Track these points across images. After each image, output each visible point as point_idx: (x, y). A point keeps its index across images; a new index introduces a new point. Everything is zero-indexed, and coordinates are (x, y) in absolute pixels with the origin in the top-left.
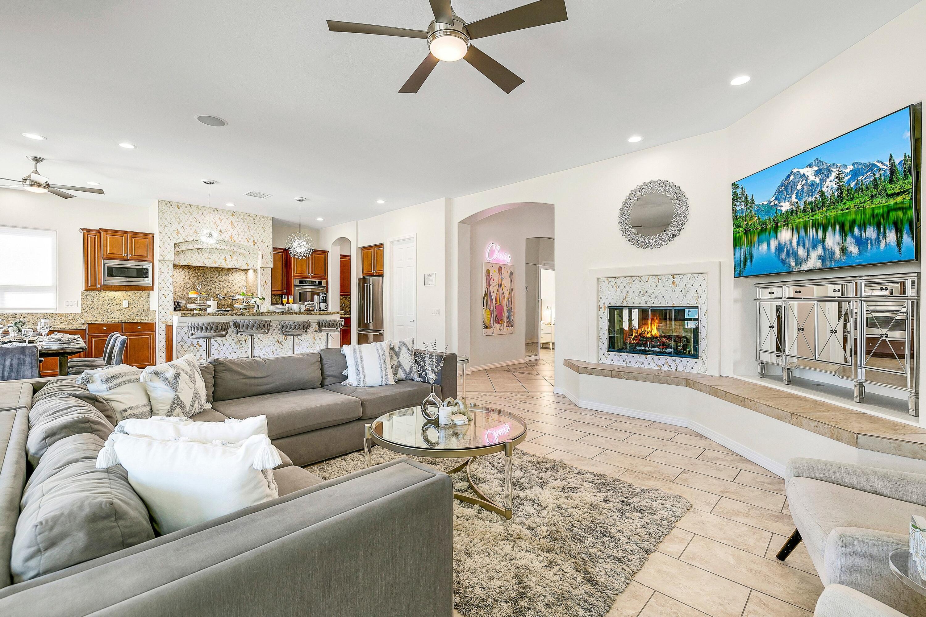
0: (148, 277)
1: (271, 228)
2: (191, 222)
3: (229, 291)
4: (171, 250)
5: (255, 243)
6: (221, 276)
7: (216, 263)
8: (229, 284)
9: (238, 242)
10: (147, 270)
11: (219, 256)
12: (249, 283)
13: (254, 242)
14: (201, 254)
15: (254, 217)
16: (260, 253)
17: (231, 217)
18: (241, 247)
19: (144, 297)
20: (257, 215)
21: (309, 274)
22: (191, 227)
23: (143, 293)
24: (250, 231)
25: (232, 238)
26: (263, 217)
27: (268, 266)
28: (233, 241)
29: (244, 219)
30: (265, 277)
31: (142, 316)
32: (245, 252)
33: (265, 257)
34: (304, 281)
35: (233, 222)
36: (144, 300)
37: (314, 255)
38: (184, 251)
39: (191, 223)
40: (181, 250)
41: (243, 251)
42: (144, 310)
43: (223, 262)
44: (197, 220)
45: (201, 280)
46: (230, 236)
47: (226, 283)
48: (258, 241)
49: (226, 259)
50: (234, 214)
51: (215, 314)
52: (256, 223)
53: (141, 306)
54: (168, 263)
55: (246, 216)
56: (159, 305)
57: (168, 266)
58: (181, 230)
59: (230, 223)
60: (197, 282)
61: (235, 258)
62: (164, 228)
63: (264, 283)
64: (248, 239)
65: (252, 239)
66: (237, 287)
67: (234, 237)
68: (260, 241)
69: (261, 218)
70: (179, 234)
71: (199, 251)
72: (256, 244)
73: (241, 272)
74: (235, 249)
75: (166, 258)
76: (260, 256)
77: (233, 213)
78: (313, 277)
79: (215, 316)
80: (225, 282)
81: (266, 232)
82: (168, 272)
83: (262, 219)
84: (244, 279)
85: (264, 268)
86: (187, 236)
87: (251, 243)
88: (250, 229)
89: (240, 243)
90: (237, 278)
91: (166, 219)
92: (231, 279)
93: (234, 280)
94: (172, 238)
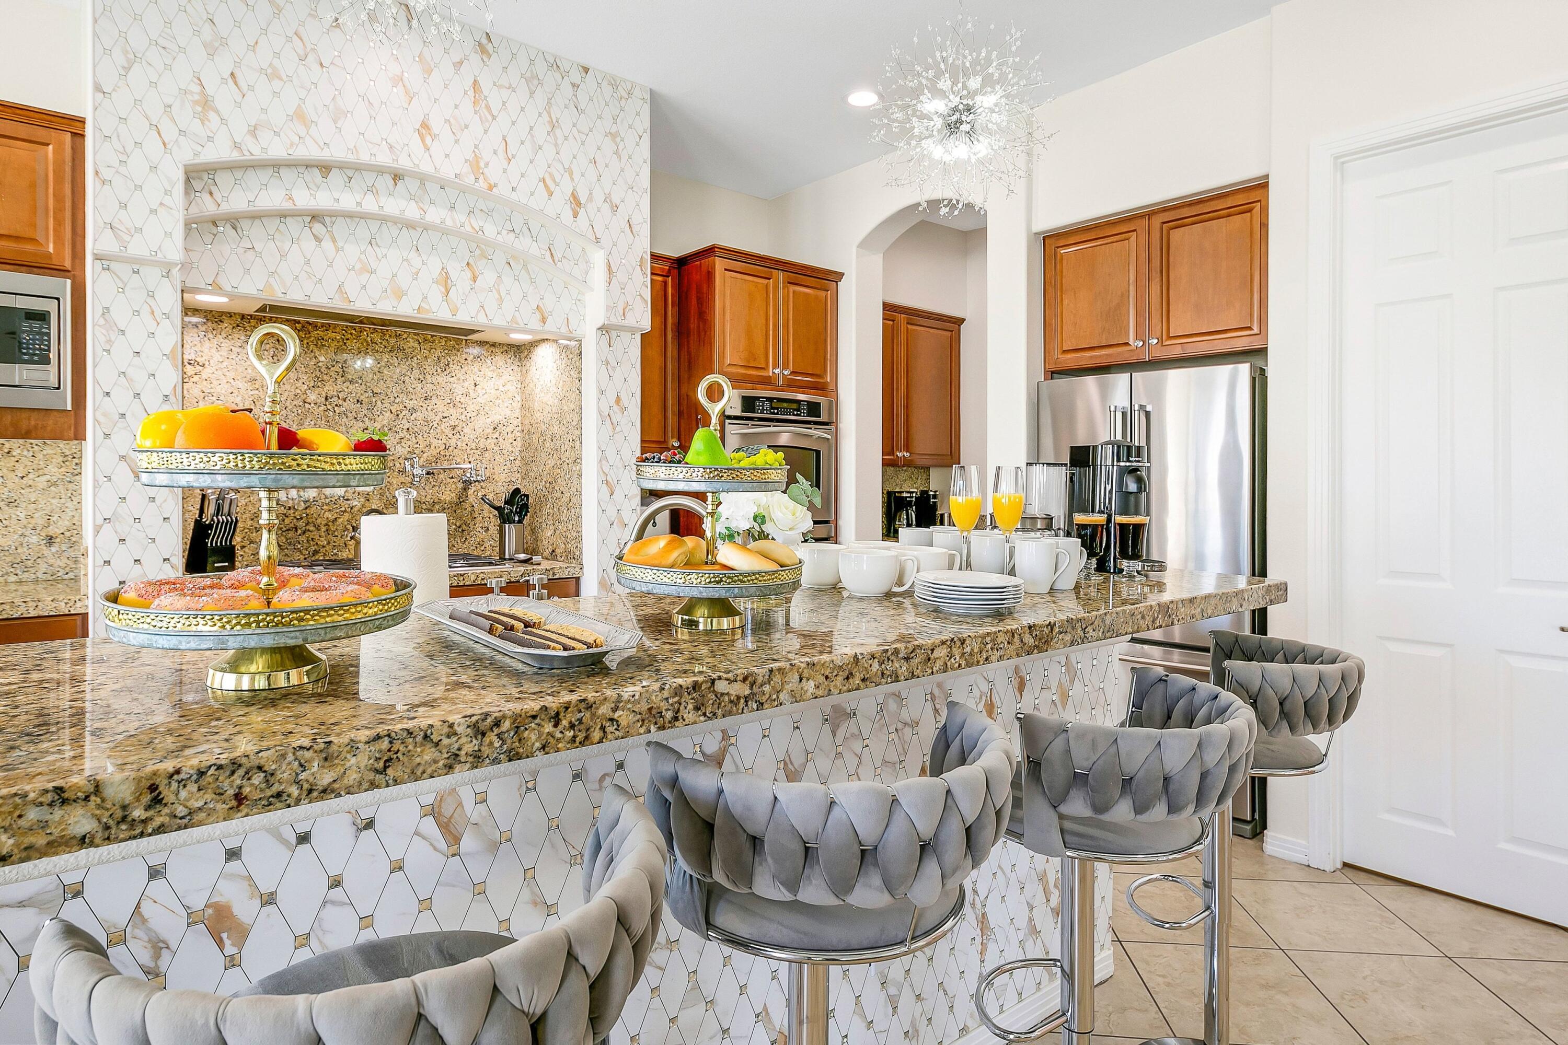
0: (46, 361)
1: (646, 139)
2: (277, 55)
3: (453, 442)
4: (167, 200)
5: (579, 204)
6: (416, 372)
7: (400, 294)
8: (452, 411)
9: (503, 190)
10: (42, 317)
11: (416, 261)
12: (536, 406)
13: (576, 202)
14: (327, 244)
15: (576, 76)
16: (598, 258)
17: (475, 58)
18: (518, 225)
19: (52, 469)
20: (586, 70)
21: (777, 371)
22: (277, 85)
23: (48, 450)
24: (556, 145)
25: (475, 165)
26: (614, 85)
27: (630, 321)
28: (482, 184)
29: (532, 80)
30: (618, 375)
31: (43, 567)
32: (534, 250)
33: (621, 276)
34: (758, 398)
35: (486, 85)
36: (55, 484)
37: (793, 288)
38: (245, 224)
39: (276, 62)
40: (225, 208)
41: (524, 243)
42: (50, 540)
43: (436, 294)
44: (309, 46)
45: (329, 388)
46: (471, 156)
47: (440, 407)
48: (590, 198)
49: (445, 281)
50: (489, 47)
51: (479, 732)
52: (582, 106)
53: (39, 520)
54: (152, 275)
55: (540, 67)
56: (100, 521)
57: (151, 294)
58: (224, 96)
59: (471, 93)
60: (312, 397)
61: (488, 277)
62: (127, 69)
63: (612, 403)
64: (549, 182)
65: (566, 188)
66: (482, 423)
67: (487, 164)
68: (599, 197)
69: (604, 84)
70: (212, 115)
71: (318, 228)
72: (582, 212)
73: (500, 359)
74: (490, 231)
75: (137, 248)
76: (598, 275)
77: (484, 41)
78: (791, 385)
79: (477, 759)
80: (434, 400)
81: (625, 158)
82: (152, 327)
83: (607, 90)
84: (512, 388)
85: (613, 334)
86: (253, 132)
87: (559, 205)
88: (558, 131)
89: (514, 196)
90: (483, 384)
91: (138, 18)
92: (459, 389)
93: (472, 395)
94: (170, 133)
